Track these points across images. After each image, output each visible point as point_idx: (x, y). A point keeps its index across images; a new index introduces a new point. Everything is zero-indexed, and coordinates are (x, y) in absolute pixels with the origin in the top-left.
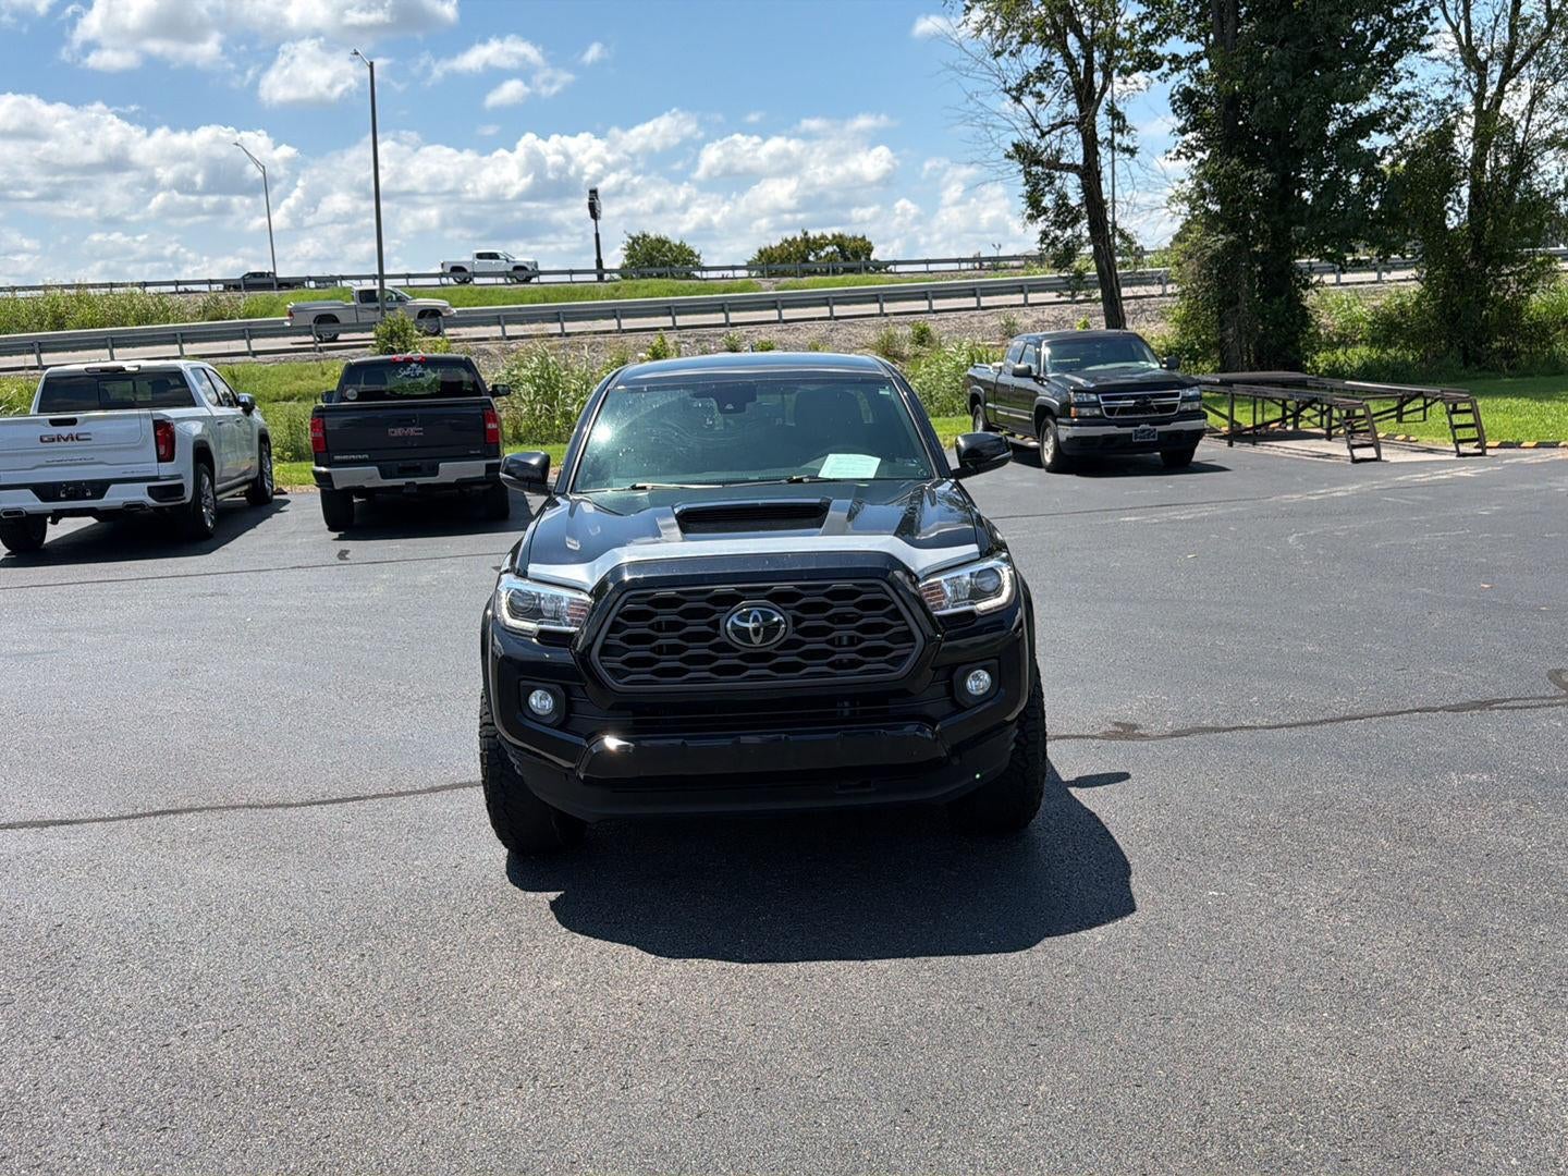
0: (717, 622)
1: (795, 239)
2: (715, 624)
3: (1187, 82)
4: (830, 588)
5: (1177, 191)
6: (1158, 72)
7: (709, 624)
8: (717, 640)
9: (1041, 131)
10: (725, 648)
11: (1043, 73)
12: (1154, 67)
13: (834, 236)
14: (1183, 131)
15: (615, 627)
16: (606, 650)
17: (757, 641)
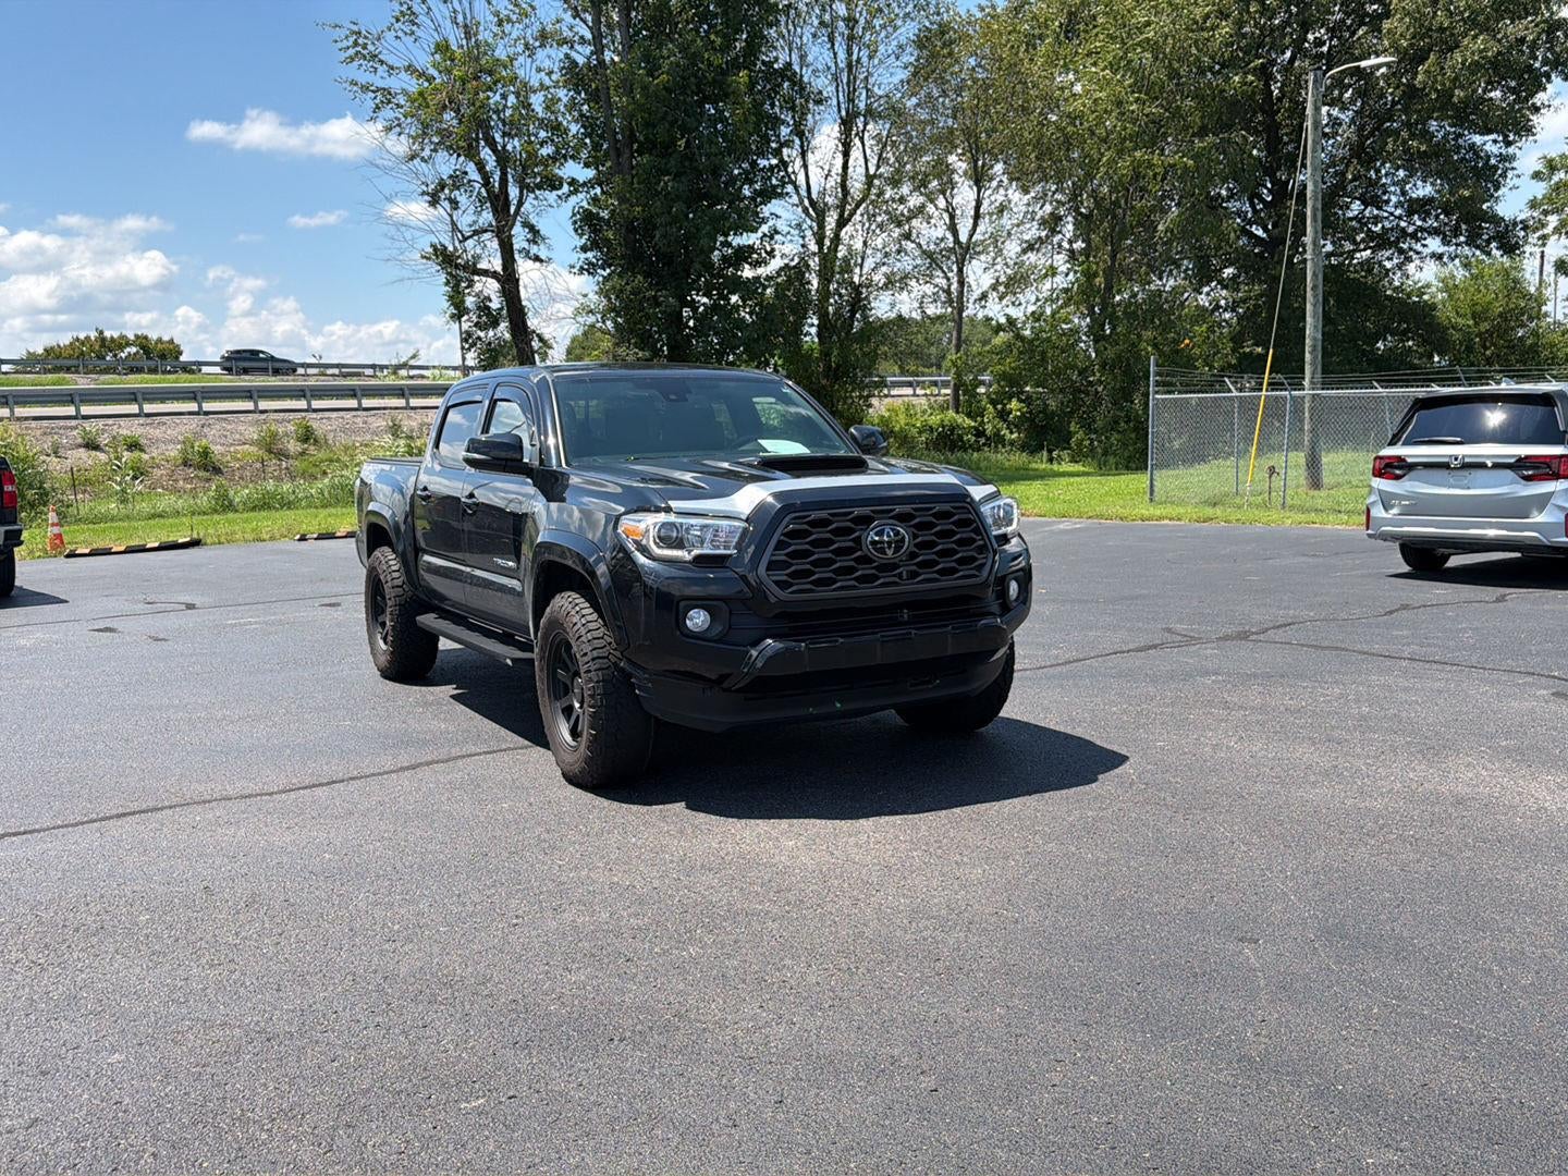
0: (859, 537)
1: (88, 338)
2: (858, 540)
3: (585, 204)
4: (934, 511)
5: (582, 304)
6: (560, 192)
7: (853, 540)
8: (859, 553)
9: (463, 235)
10: (865, 560)
11: (458, 180)
12: (554, 188)
13: (137, 336)
14: (584, 249)
15: (780, 545)
16: (771, 566)
17: (890, 552)
